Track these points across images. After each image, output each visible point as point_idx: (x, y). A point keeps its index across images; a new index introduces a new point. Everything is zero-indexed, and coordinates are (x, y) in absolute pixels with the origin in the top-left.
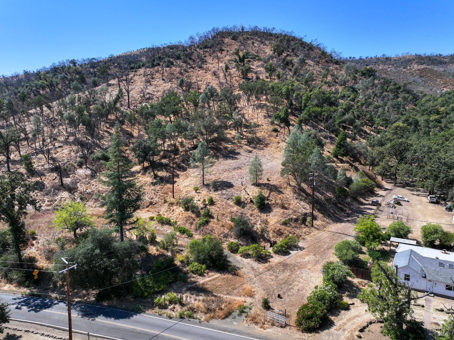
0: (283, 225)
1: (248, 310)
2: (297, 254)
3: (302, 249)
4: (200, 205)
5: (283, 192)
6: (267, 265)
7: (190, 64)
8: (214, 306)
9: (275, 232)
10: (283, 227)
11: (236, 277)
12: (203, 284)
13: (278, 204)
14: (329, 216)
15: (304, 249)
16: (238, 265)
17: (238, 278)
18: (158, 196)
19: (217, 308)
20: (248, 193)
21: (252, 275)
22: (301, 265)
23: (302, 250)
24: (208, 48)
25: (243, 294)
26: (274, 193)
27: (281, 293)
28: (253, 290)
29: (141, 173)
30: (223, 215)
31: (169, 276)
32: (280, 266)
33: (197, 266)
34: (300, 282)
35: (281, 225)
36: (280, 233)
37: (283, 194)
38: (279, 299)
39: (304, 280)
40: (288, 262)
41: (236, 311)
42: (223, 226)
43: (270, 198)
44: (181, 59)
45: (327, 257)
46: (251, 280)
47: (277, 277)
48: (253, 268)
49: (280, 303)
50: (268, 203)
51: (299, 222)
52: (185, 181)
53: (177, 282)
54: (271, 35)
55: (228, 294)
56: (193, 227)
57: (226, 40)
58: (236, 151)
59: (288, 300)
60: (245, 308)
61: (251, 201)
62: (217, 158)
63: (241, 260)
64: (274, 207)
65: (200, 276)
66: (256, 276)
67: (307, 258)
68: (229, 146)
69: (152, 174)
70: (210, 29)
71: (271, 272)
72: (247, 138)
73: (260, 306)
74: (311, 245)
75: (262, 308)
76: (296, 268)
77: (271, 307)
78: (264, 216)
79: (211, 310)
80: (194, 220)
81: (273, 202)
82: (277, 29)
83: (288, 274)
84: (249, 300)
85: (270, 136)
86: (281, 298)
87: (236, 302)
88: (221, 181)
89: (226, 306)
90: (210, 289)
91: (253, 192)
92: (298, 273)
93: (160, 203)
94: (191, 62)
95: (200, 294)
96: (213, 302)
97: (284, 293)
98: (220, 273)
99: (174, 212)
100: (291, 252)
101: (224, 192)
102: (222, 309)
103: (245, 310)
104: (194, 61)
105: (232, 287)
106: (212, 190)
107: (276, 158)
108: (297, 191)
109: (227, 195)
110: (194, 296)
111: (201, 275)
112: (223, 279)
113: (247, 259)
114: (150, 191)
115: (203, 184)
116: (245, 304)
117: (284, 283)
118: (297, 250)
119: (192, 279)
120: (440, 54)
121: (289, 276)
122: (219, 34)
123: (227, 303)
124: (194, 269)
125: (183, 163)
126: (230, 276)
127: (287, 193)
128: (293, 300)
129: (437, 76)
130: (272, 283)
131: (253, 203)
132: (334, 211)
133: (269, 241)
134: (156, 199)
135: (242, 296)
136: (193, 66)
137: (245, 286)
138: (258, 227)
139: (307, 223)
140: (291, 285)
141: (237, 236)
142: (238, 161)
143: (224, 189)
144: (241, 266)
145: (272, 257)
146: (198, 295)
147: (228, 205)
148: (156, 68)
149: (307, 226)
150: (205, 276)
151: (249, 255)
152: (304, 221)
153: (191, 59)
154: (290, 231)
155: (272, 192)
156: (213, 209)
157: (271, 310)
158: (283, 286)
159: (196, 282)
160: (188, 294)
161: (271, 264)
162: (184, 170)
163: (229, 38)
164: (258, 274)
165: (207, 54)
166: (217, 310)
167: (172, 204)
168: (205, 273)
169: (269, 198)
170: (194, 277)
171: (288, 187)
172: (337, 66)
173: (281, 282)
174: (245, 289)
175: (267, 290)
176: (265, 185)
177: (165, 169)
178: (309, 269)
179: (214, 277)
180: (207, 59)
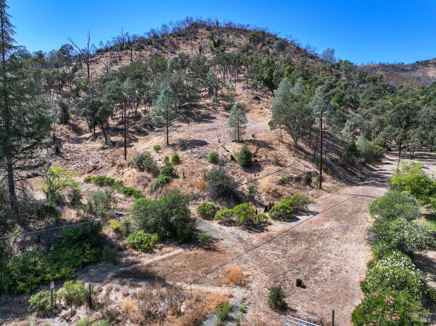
0: (280, 184)
1: (239, 313)
2: (310, 220)
3: (314, 213)
4: (161, 164)
5: (276, 148)
6: (264, 234)
7: (162, 50)
8: (163, 307)
9: (269, 193)
10: (281, 187)
11: (212, 253)
12: (149, 265)
13: (270, 161)
14: (340, 178)
15: (317, 213)
16: (215, 236)
17: (215, 255)
18: (106, 160)
19: (170, 312)
20: (228, 149)
21: (240, 249)
22: (322, 234)
23: (315, 215)
24: (181, 36)
25: (227, 280)
26: (263, 149)
27: (300, 277)
28: (245, 273)
29: (90, 139)
30: (193, 173)
31: (84, 252)
32: (287, 236)
33: (141, 235)
34: (329, 258)
35: (277, 184)
36: (277, 195)
37: (276, 150)
38: (299, 290)
39: (336, 255)
40: (297, 229)
41: (211, 318)
42: (192, 186)
43: (258, 154)
44: (152, 45)
45: (359, 223)
46: (239, 256)
47: (285, 251)
48: (240, 239)
49: (304, 296)
50: (256, 160)
51: (302, 182)
52: (144, 144)
53: (100, 262)
54: (246, 31)
55: (195, 282)
56: (147, 189)
57: (200, 30)
58: (211, 116)
59: (318, 290)
60: (231, 310)
61: (233, 159)
62: (188, 122)
63: (220, 229)
64: (265, 164)
65: (146, 253)
66: (247, 251)
67: (327, 225)
68: (203, 111)
69: (104, 139)
70: (184, 19)
71: (273, 245)
72: (224, 105)
73: (263, 304)
74: (327, 208)
75: (267, 309)
76: (315, 238)
77: (289, 306)
78: (252, 176)
79: (154, 317)
80: (150, 181)
81: (264, 158)
82: (251, 26)
83: (304, 246)
84: (239, 293)
85: (251, 102)
86: (304, 287)
87: (212, 297)
88: (191, 141)
89: (190, 306)
90: (160, 274)
91: (235, 149)
92: (321, 245)
93: (107, 167)
94: (163, 48)
95: (139, 284)
96: (162, 298)
97: (306, 278)
98: (184, 248)
99: (124, 175)
100: (299, 217)
101: (195, 150)
102: (179, 313)
103: (232, 315)
104: (166, 47)
105: (204, 269)
106: (179, 149)
107: (260, 121)
108: (293, 149)
109: (199, 153)
110: (126, 287)
111: (149, 250)
112: (188, 256)
113: (230, 228)
114: (96, 155)
115: (168, 144)
116: (232, 301)
117: (301, 261)
118: (308, 215)
119: (131, 258)
120: (402, 63)
121: (306, 249)
122: (193, 25)
123: (193, 301)
124: (135, 241)
125: (145, 128)
126: (201, 252)
127: (281, 149)
128: (329, 290)
129: (403, 80)
130: (279, 261)
131: (235, 161)
132: (343, 173)
133: (261, 205)
134: (102, 163)
135: (224, 286)
136: (166, 51)
137: (228, 267)
138: (244, 188)
139: (312, 184)
140: (314, 263)
141: (212, 198)
142: (214, 124)
143: (195, 147)
144: (221, 236)
145: (270, 224)
146: (133, 286)
147: (200, 163)
148: (125, 51)
149: (313, 187)
150: (155, 253)
151: (234, 222)
152: (308, 181)
153: (163, 45)
154: (292, 192)
155: (260, 148)
156: (178, 168)
157: (291, 313)
158: (301, 265)
159: (135, 263)
160: (115, 284)
161: (270, 233)
162: (145, 134)
163: (204, 29)
164: (250, 248)
165: (181, 42)
166: (169, 317)
167: (122, 166)
168: (156, 248)
169: (256, 154)
170: (134, 255)
171: (281, 144)
172: (313, 61)
173: (295, 260)
174: (229, 272)
175: (271, 272)
176: (250, 141)
177: (121, 133)
178: (337, 239)
179: (172, 254)
180: (180, 46)
